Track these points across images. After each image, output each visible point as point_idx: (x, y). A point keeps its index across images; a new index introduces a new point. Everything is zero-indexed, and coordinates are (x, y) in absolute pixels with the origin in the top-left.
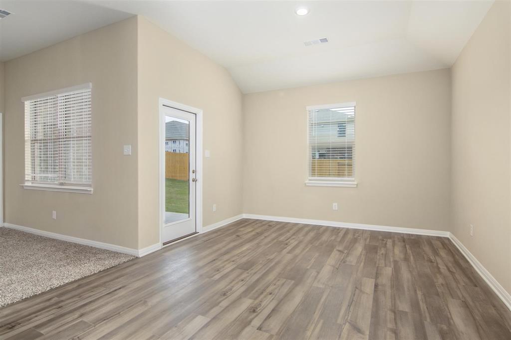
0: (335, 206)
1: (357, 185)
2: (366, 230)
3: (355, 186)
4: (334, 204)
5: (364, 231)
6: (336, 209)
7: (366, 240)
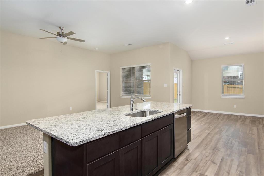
0: (235, 106)
1: (245, 97)
2: (249, 116)
3: (244, 98)
4: (234, 105)
5: (248, 116)
6: (235, 107)
7: (250, 119)
